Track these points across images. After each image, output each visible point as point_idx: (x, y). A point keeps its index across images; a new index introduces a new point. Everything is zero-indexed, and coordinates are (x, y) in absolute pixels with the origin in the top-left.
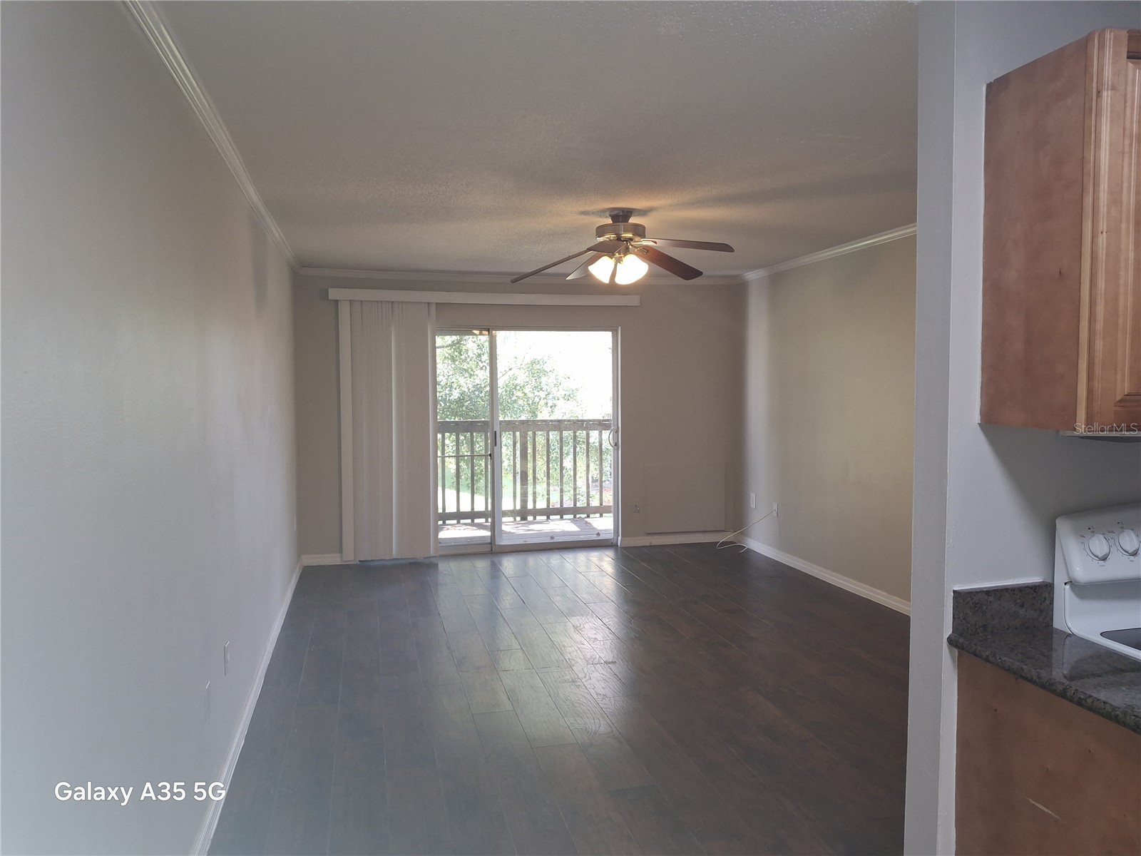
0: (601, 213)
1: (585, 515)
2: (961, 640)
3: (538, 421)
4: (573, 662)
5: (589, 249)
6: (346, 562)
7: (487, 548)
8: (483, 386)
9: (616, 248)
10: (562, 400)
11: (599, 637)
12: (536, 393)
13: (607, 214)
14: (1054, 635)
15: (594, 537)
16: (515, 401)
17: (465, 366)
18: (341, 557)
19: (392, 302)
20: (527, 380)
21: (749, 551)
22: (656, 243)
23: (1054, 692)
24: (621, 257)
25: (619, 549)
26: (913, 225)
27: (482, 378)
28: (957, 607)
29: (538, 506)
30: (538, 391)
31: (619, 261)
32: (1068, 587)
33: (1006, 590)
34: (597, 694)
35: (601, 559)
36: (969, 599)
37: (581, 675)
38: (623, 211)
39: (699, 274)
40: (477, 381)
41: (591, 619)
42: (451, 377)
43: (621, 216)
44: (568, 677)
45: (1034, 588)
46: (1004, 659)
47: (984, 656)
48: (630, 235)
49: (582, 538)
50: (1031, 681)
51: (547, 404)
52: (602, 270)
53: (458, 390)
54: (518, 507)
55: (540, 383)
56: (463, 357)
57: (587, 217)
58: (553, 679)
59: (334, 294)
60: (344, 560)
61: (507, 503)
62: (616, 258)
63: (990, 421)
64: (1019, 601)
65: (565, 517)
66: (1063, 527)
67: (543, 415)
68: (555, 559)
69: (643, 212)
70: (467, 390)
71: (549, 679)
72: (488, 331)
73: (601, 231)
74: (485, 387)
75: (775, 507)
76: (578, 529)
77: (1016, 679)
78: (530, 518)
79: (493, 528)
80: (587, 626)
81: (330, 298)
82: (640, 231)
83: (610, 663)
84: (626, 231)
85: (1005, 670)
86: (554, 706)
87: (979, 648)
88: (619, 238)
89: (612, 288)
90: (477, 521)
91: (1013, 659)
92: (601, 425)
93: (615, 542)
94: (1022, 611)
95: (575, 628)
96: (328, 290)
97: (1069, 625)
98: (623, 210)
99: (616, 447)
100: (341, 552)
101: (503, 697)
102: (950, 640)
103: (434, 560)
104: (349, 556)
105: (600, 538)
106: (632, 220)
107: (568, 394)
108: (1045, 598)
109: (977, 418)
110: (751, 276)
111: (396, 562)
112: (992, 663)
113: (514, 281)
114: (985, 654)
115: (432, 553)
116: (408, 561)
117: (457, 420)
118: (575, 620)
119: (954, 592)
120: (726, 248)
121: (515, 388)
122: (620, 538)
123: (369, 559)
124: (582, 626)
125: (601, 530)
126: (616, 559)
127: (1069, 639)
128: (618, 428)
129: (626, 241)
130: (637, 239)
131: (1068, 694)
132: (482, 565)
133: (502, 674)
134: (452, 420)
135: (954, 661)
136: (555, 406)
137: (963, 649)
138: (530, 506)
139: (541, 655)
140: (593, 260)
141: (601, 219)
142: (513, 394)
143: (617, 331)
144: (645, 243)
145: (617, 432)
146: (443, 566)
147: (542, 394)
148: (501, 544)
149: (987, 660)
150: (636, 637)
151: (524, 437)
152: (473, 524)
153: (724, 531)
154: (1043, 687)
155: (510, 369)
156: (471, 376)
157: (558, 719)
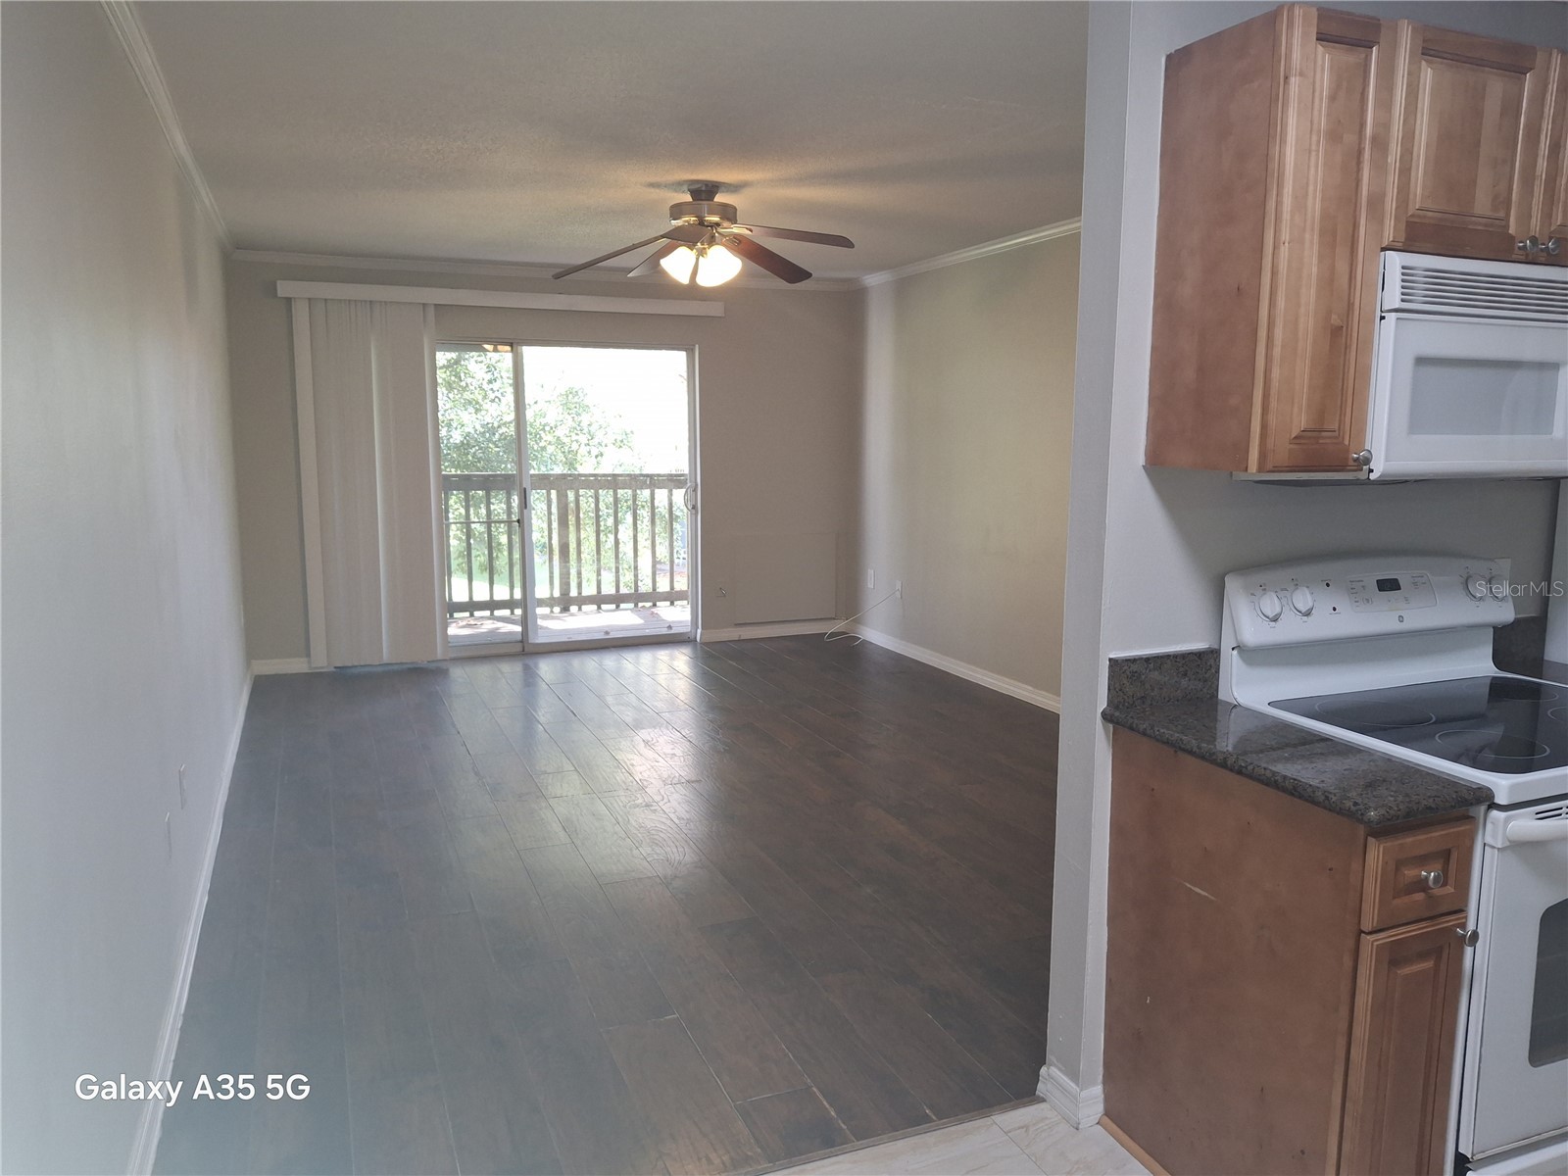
0: (677, 186)
1: (651, 604)
2: (1117, 714)
3: (580, 475)
4: (645, 783)
5: (663, 237)
6: (315, 668)
7: (518, 648)
8: (496, 425)
9: (697, 236)
10: (611, 446)
11: (678, 752)
12: (574, 437)
13: (685, 188)
14: (1219, 707)
15: (665, 631)
16: (544, 449)
17: (467, 395)
18: (309, 662)
19: (371, 302)
20: (561, 417)
21: (865, 642)
22: (751, 231)
23: (1214, 762)
24: (705, 249)
25: (698, 647)
26: (1076, 219)
27: (495, 415)
28: (1113, 677)
29: (585, 593)
30: (577, 434)
31: (701, 253)
32: (1235, 652)
33: (1168, 656)
34: (679, 818)
35: (672, 658)
36: (1126, 668)
37: (657, 798)
38: (707, 185)
39: (806, 275)
40: (488, 419)
41: (665, 731)
42: (450, 411)
43: (704, 192)
44: (640, 801)
45: (1199, 655)
46: (1162, 731)
47: (1141, 730)
48: (716, 219)
49: (648, 632)
50: (1191, 752)
51: (589, 452)
52: (678, 265)
53: (459, 430)
54: (557, 594)
55: (580, 422)
56: (463, 384)
57: (657, 191)
58: (620, 804)
59: (284, 289)
60: (313, 666)
61: (542, 590)
62: (697, 250)
63: (1157, 463)
64: (1181, 669)
65: (622, 606)
66: (1232, 585)
67: (586, 467)
68: (610, 660)
69: (734, 188)
70: (473, 432)
71: (615, 805)
72: (511, 345)
73: (677, 211)
74: (499, 427)
75: (898, 586)
76: (641, 621)
77: (1176, 752)
78: (574, 609)
79: (524, 622)
80: (661, 740)
81: (279, 295)
82: (729, 214)
83: (693, 782)
84: (711, 213)
85: (1164, 743)
86: (624, 835)
87: (1136, 721)
88: (701, 222)
89: (693, 292)
90: (497, 613)
91: (1172, 730)
92: (674, 481)
93: (692, 637)
94: (1184, 682)
95: (646, 742)
96: (275, 283)
97: (1235, 694)
98: (706, 183)
99: (694, 511)
100: (308, 655)
101: (556, 827)
102: (1104, 715)
103: (443, 665)
104: (321, 661)
105: (672, 632)
106: (719, 198)
107: (619, 438)
108: (1211, 666)
109: (1141, 460)
110: (873, 280)
111: (386, 668)
112: (1150, 736)
113: (557, 277)
114: (1142, 727)
115: (440, 655)
116: (405, 667)
117: (459, 472)
118: (645, 734)
119: (1110, 660)
120: (843, 242)
121: (543, 429)
122: (699, 631)
123: (350, 665)
124: (655, 741)
125: (674, 622)
126: (695, 658)
127: (1234, 710)
128: (696, 485)
129: (711, 227)
130: (726, 224)
131: (1229, 763)
132: (511, 670)
133: (551, 801)
134: (453, 473)
135: (1108, 740)
136: (602, 455)
137: (1118, 723)
138: (574, 593)
139: (604, 778)
140: (666, 251)
141: (676, 194)
142: (541, 438)
143: (693, 350)
144: (736, 230)
145: (695, 490)
146: (458, 673)
147: (583, 439)
148: (537, 641)
149: (1144, 734)
150: (725, 750)
151: (562, 497)
152: (492, 617)
153: (834, 619)
154: (1203, 758)
155: (536, 403)
156: (477, 411)
157: (631, 850)
